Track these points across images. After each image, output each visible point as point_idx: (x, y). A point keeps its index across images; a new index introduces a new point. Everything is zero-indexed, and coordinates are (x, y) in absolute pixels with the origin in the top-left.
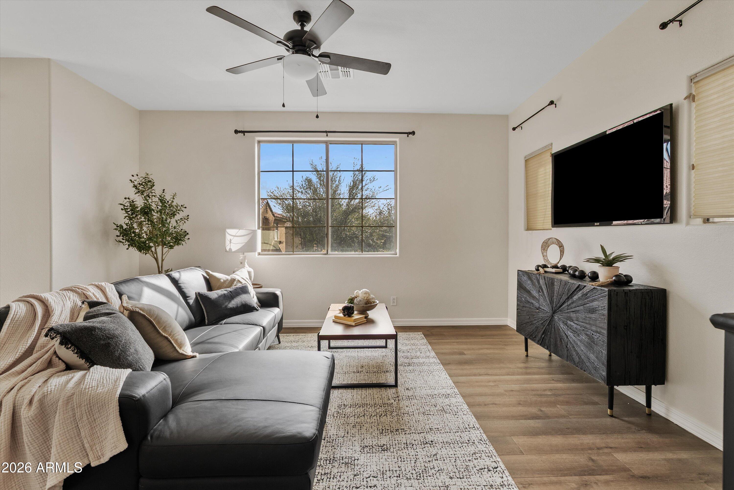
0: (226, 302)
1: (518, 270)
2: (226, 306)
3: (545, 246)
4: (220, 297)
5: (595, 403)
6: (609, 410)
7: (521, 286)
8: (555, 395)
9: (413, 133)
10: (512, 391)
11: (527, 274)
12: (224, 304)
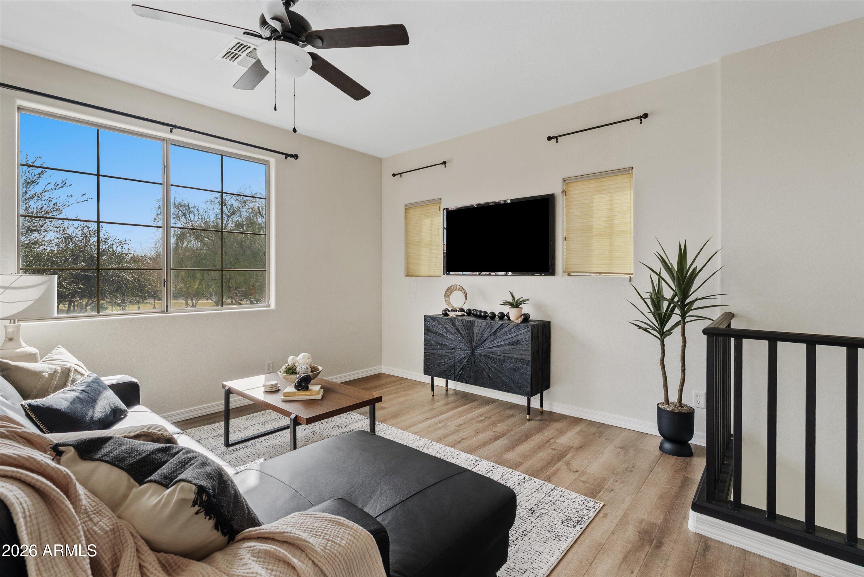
0: (88, 411)
1: (425, 316)
2: (92, 418)
3: (449, 292)
4: (73, 402)
5: (513, 416)
6: (528, 416)
7: (427, 330)
8: (489, 418)
9: (296, 157)
10: (460, 425)
11: (433, 318)
12: (86, 414)
